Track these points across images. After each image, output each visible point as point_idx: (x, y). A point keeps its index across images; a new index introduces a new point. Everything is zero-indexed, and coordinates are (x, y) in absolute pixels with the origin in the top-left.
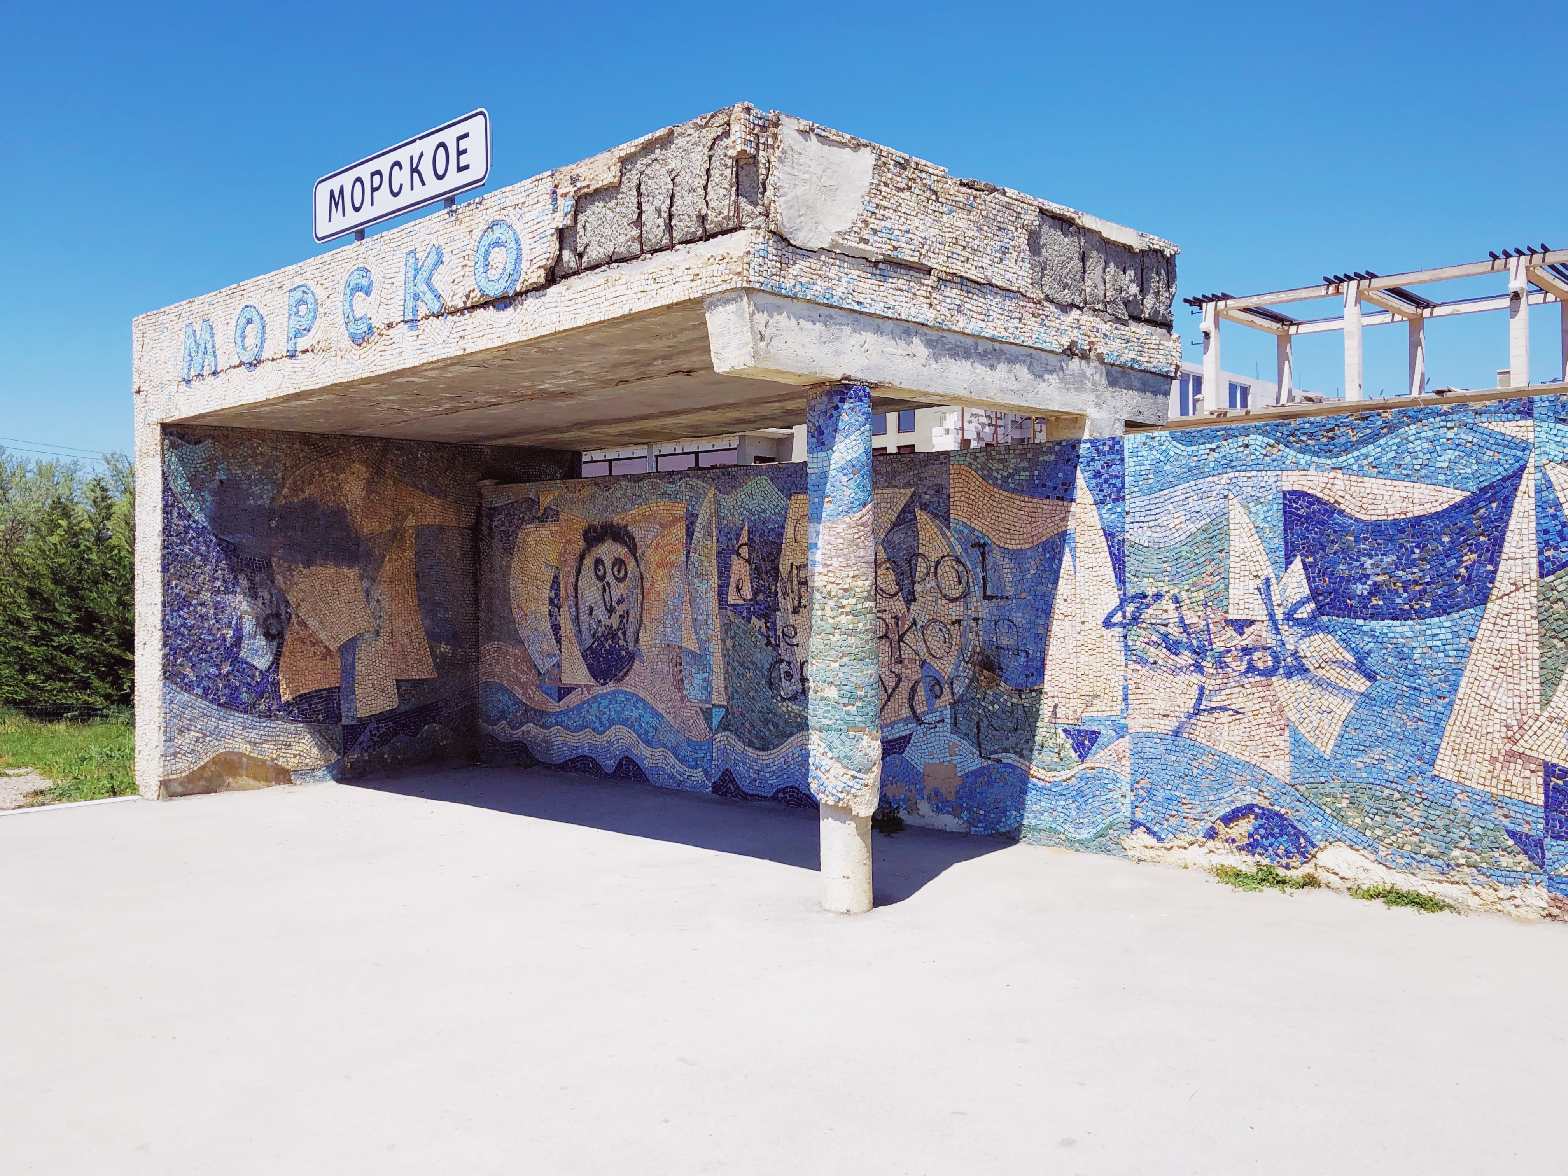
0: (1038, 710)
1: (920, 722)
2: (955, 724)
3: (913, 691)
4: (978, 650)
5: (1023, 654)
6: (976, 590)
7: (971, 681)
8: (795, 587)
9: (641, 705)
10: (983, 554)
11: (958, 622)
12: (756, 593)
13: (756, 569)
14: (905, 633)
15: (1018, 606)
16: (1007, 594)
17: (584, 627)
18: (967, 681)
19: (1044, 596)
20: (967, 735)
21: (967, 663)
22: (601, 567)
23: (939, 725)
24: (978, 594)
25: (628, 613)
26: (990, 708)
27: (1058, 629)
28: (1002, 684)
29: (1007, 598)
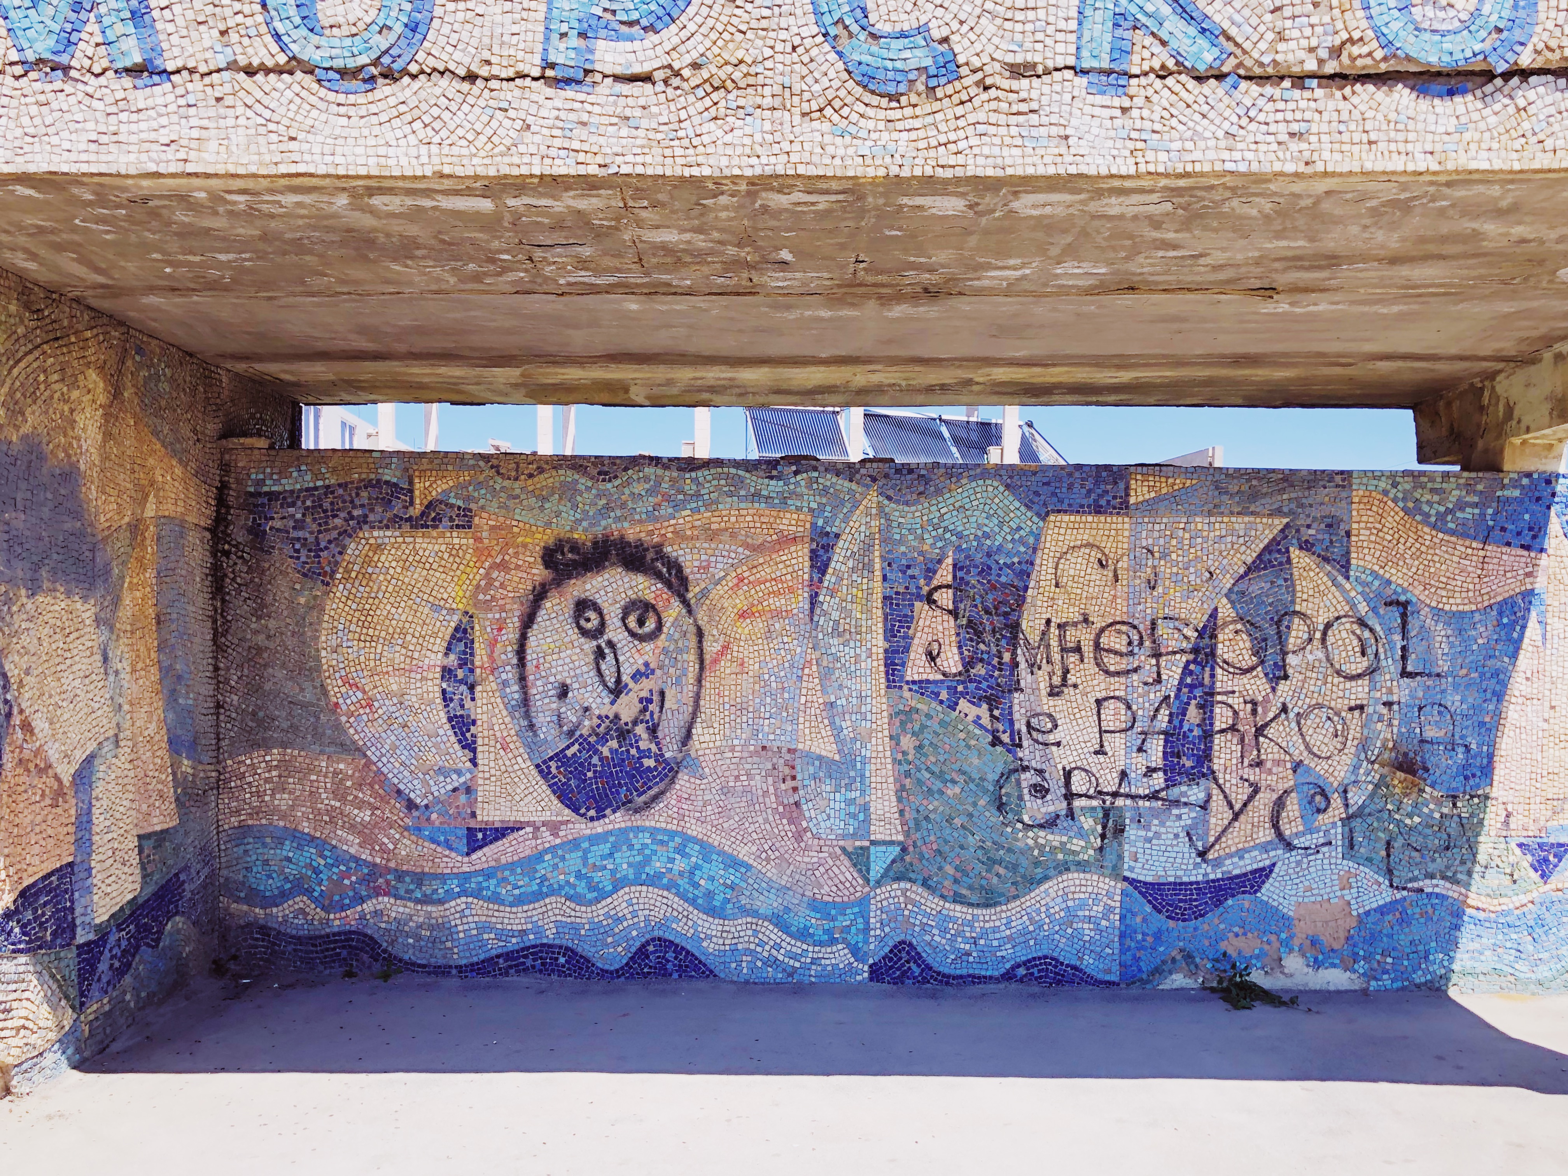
0: (1481, 822)
1: (1289, 846)
2: (1352, 846)
3: (1279, 804)
4: (1391, 745)
5: (1461, 750)
6: (1390, 666)
7: (1377, 786)
8: (1056, 657)
9: (693, 849)
10: (1404, 616)
11: (1361, 708)
12: (968, 664)
13: (970, 624)
14: (1266, 725)
15: (1456, 687)
16: (1439, 670)
17: (542, 719)
18: (1370, 787)
19: (1496, 674)
20: (1369, 860)
21: (1373, 763)
22: (592, 615)
23: (1325, 849)
24: (1392, 668)
25: (662, 694)
26: (1408, 821)
27: (1516, 716)
28: (1428, 789)
29: (1438, 675)
